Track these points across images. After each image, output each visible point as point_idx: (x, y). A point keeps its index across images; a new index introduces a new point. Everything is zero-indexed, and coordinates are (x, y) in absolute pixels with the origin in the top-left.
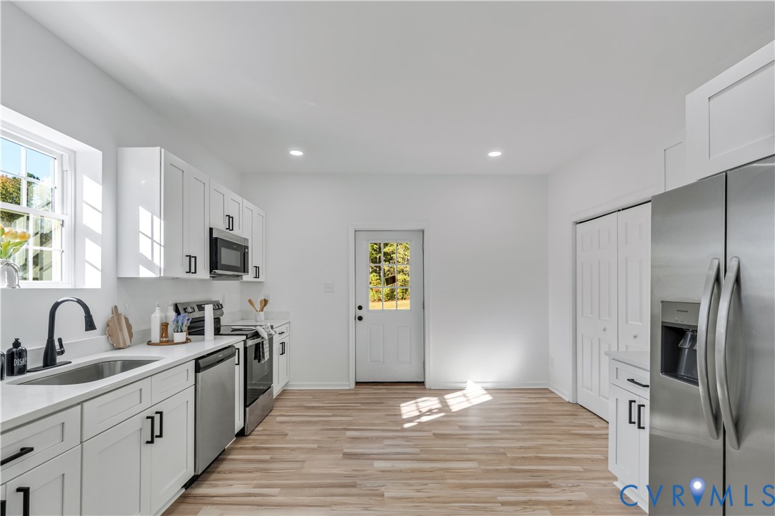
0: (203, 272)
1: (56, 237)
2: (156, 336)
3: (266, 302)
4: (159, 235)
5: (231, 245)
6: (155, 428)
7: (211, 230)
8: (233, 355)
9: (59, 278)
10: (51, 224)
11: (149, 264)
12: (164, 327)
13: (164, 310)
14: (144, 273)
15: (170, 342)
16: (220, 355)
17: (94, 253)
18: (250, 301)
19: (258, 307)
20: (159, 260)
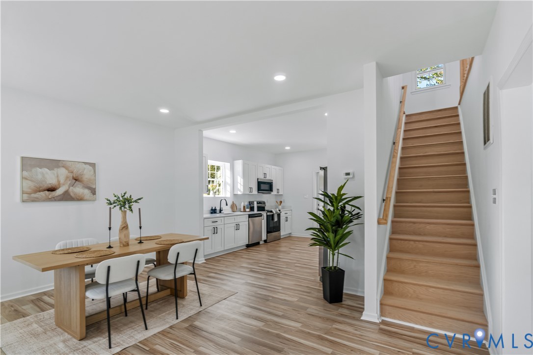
0: (255, 191)
1: (221, 185)
2: (242, 210)
3: (281, 202)
4: (242, 184)
5: (264, 183)
6: (237, 227)
7: (258, 179)
8: (261, 216)
9: (222, 195)
10: (221, 182)
11: (240, 191)
12: (244, 207)
13: (244, 203)
14: (239, 193)
15: (245, 211)
16: (256, 215)
17: (229, 188)
18: (277, 202)
19: (279, 204)
20: (242, 190)
